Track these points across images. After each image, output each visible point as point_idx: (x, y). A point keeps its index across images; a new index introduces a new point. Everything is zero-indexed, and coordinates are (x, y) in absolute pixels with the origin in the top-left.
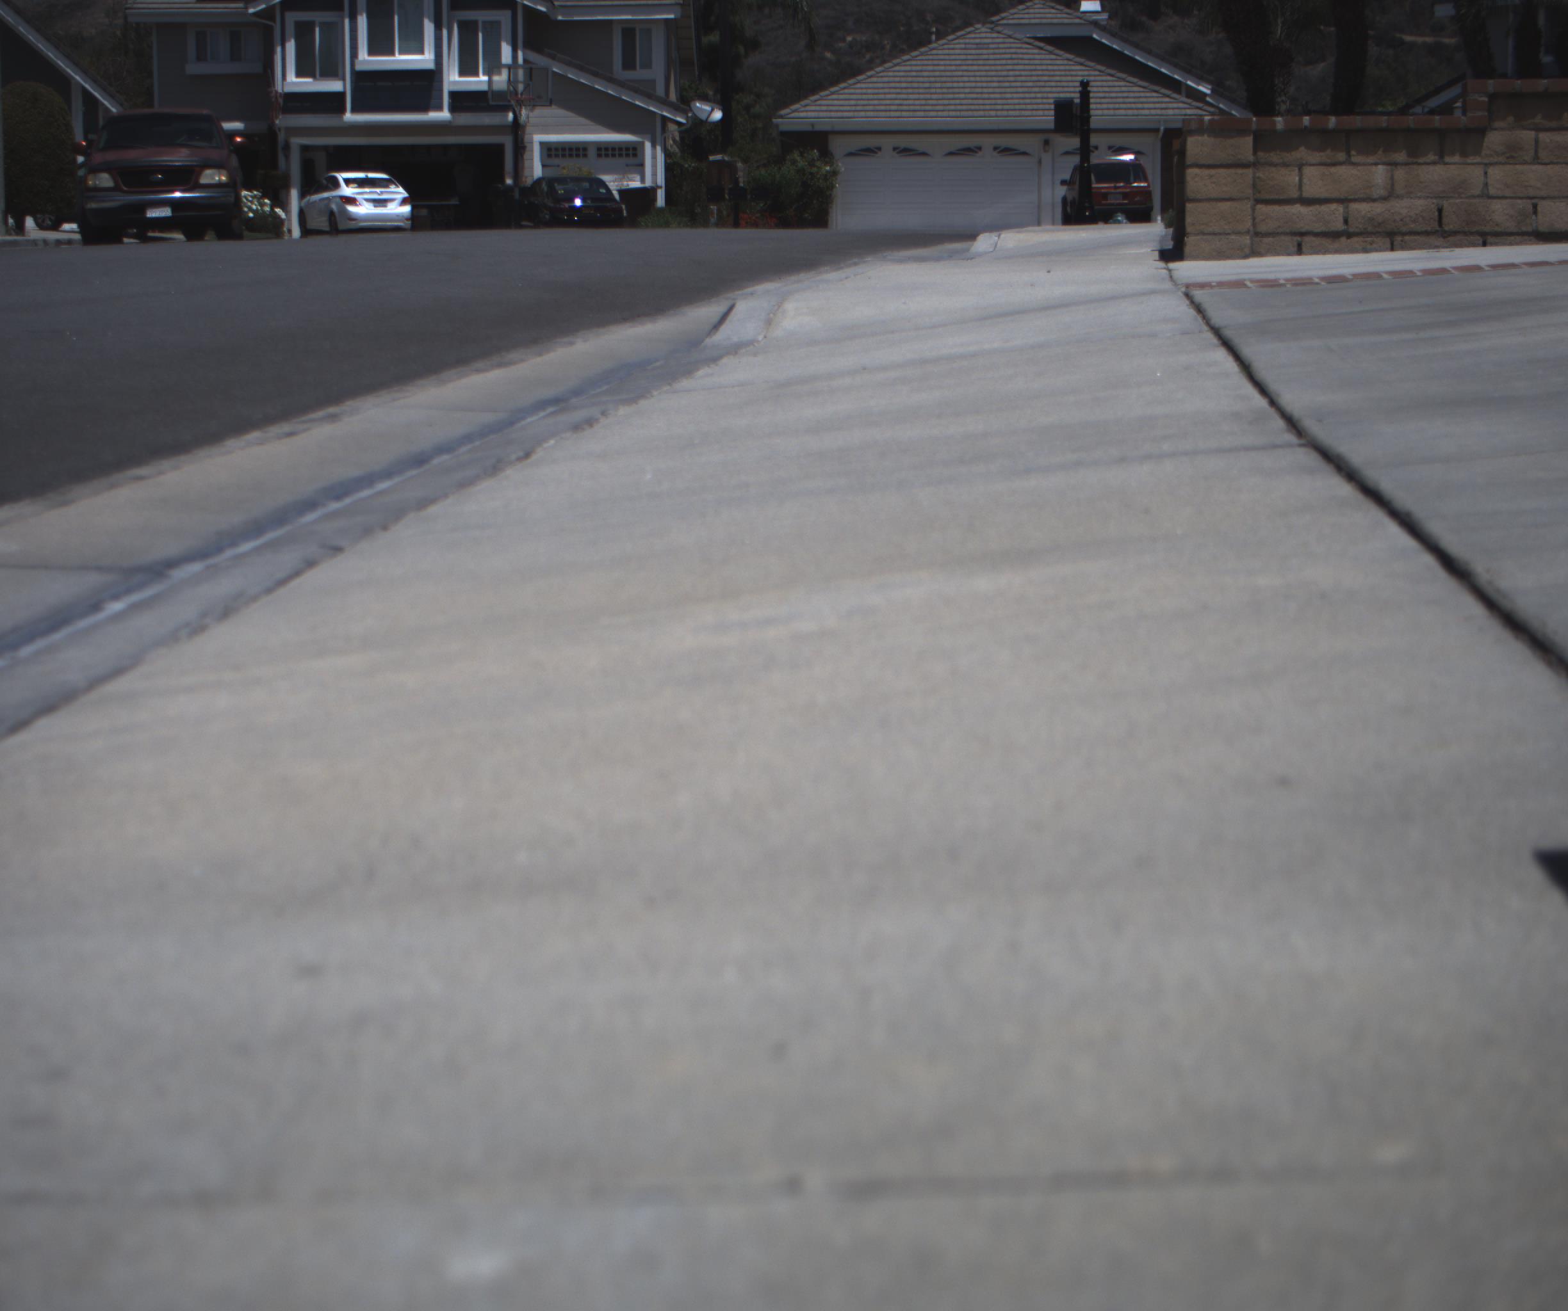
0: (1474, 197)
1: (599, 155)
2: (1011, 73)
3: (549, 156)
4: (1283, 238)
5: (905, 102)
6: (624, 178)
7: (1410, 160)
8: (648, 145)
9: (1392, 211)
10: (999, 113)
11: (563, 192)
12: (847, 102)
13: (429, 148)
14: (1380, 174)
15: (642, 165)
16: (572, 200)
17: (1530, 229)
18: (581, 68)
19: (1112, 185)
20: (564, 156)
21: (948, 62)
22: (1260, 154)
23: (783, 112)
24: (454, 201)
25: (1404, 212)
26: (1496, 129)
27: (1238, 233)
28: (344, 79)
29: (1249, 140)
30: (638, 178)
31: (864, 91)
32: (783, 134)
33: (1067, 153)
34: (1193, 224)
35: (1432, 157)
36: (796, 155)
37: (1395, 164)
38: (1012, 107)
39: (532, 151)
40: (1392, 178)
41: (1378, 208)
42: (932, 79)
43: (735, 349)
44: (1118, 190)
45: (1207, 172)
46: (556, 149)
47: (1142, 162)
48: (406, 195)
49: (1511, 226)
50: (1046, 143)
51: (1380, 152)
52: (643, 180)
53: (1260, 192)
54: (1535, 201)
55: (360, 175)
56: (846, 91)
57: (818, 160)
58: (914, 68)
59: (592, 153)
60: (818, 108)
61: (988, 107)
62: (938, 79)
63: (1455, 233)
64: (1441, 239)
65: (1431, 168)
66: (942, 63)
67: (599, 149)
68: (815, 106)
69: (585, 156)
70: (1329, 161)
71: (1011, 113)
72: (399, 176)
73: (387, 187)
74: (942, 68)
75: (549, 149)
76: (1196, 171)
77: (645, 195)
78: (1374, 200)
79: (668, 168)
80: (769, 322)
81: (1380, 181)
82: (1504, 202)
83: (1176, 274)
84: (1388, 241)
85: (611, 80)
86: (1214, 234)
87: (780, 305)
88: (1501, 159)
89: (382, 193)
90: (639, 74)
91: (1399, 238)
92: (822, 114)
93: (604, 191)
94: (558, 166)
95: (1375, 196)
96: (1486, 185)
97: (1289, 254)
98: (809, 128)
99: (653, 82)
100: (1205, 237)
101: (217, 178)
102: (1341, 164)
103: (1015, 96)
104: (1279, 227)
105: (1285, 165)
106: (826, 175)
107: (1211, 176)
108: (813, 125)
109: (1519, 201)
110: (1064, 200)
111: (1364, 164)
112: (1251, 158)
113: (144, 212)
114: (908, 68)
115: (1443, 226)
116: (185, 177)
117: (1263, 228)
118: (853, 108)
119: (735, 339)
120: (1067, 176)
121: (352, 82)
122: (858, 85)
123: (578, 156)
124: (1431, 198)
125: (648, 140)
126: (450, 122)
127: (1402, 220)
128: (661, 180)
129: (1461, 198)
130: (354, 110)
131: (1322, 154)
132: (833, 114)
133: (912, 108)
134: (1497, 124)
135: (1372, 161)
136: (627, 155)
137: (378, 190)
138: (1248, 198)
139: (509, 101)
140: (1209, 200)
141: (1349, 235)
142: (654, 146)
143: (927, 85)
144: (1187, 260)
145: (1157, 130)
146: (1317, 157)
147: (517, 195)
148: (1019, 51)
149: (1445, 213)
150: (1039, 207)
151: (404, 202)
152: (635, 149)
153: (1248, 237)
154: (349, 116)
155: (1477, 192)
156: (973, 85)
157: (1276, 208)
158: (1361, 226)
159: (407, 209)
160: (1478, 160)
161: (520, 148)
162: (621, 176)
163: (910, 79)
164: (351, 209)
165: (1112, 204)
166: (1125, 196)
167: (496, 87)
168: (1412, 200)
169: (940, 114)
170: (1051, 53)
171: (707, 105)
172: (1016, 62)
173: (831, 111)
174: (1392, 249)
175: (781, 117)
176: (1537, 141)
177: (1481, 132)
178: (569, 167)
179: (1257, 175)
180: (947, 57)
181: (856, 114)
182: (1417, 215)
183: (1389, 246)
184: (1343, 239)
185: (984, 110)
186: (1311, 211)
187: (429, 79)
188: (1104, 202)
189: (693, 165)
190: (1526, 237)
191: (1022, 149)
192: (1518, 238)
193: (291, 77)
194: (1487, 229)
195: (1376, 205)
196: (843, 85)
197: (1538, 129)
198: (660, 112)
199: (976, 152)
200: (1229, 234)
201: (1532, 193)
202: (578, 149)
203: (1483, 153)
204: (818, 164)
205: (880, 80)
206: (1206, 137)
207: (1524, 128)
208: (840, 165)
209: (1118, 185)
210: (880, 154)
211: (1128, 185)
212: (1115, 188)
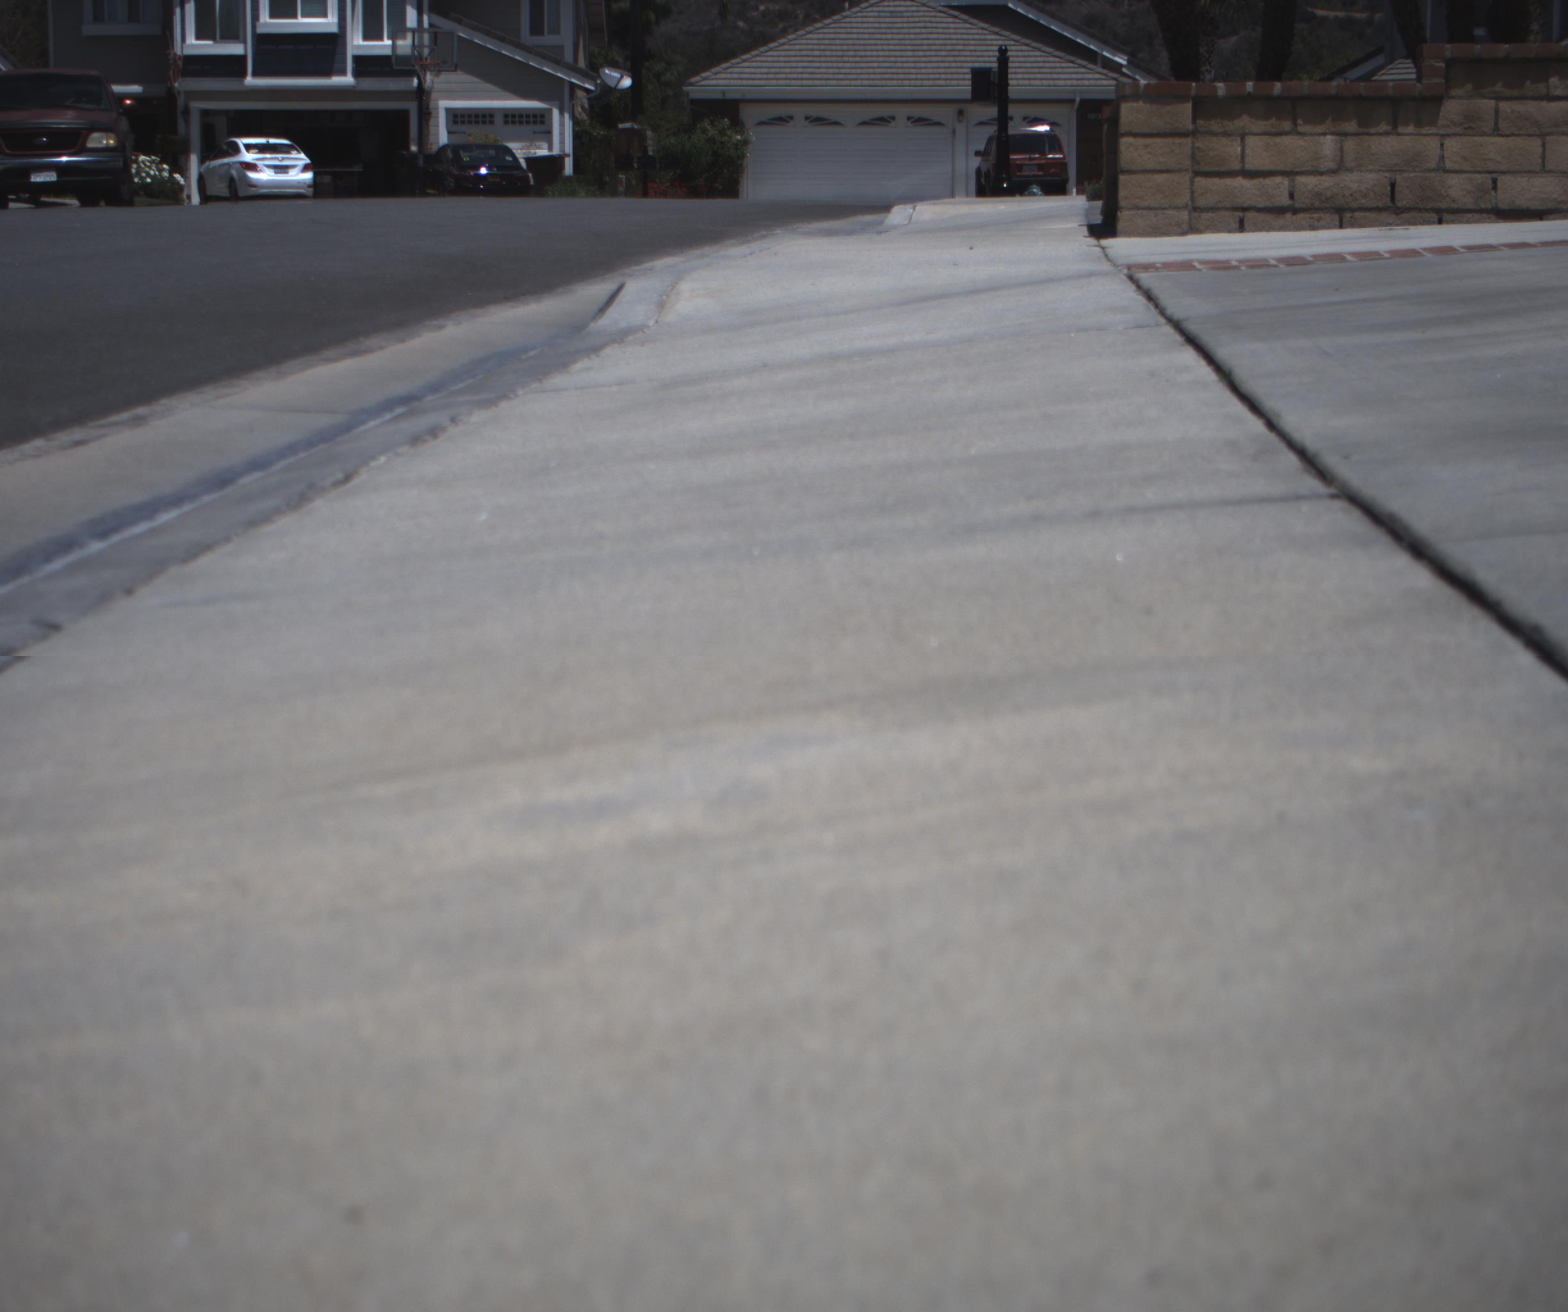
0: (1429, 171)
1: (506, 122)
2: (925, 42)
3: (455, 122)
4: (1223, 213)
5: (817, 71)
6: (531, 146)
7: (1361, 130)
8: (556, 113)
9: (1341, 185)
10: (913, 82)
11: (468, 159)
12: (758, 70)
13: (333, 113)
14: (1328, 144)
15: (550, 133)
16: (478, 168)
17: (1490, 207)
18: (488, 33)
19: (1028, 156)
20: (470, 122)
21: (861, 30)
22: (1200, 122)
23: (693, 80)
24: (357, 168)
25: (1355, 186)
26: (1453, 97)
27: (1176, 208)
28: (245, 42)
29: (1189, 106)
30: (545, 145)
31: (776, 59)
32: (694, 102)
33: (982, 123)
34: (1127, 198)
35: (1384, 127)
36: (706, 124)
37: (1345, 135)
38: (926, 76)
39: (437, 117)
40: (1341, 150)
41: (1326, 182)
42: (845, 48)
43: (621, 337)
44: (1033, 162)
45: (1141, 141)
46: (463, 116)
47: (1057, 134)
48: (308, 161)
49: (1469, 202)
50: (961, 113)
51: (1329, 121)
52: (550, 148)
53: (1198, 164)
54: (1494, 175)
55: (261, 141)
56: (758, 59)
57: (728, 129)
58: (827, 36)
59: (499, 120)
60: (729, 76)
61: (901, 76)
62: (851, 48)
63: (1409, 209)
64: (1394, 216)
65: (1384, 139)
66: (855, 30)
67: (506, 116)
68: (727, 73)
69: (492, 122)
70: (1274, 130)
71: (925, 82)
72: (301, 143)
73: (288, 152)
74: (855, 36)
75: (455, 116)
76: (1130, 140)
77: (555, 162)
78: (1321, 174)
79: (576, 136)
80: (661, 305)
81: (1328, 152)
82: (1464, 176)
83: (1110, 252)
84: (1336, 217)
85: (519, 46)
86: (1149, 208)
87: (674, 286)
88: (1459, 130)
89: (283, 159)
90: (548, 39)
91: (1348, 215)
92: (732, 82)
93: (511, 159)
94: (464, 133)
95: (1323, 168)
96: (1442, 158)
97: (1230, 231)
98: (720, 96)
99: (562, 47)
100: (1140, 212)
101: (105, 142)
102: (1286, 134)
103: (929, 65)
104: (1220, 201)
105: (1226, 134)
106: (737, 145)
107: (1147, 146)
108: (723, 93)
109: (1478, 176)
110: (978, 171)
111: (1311, 135)
112: (1190, 127)
113: (29, 177)
114: (821, 36)
115: (1396, 202)
116: (72, 140)
117: (1201, 202)
118: (765, 76)
119: (623, 324)
120: (981, 148)
121: (253, 45)
122: (770, 53)
123: (484, 122)
124: (1384, 171)
125: (556, 108)
126: (354, 87)
127: (1351, 195)
128: (569, 148)
129: (1415, 172)
130: (255, 74)
131: (1266, 123)
132: (744, 82)
133: (825, 76)
134: (1454, 92)
135: (1320, 131)
136: (535, 123)
137: (280, 156)
138: (1186, 170)
139: (413, 66)
140: (1145, 171)
141: (1295, 211)
142: (562, 113)
143: (840, 53)
144: (1120, 236)
145: (1072, 101)
146: (1260, 125)
147: (421, 162)
148: (933, 19)
149: (1397, 189)
150: (953, 178)
151: (306, 168)
152: (542, 116)
153: (1186, 213)
154: (250, 80)
155: (1432, 164)
156: (887, 53)
157: (1217, 181)
158: (1307, 201)
159: (308, 176)
160: (1434, 130)
161: (426, 115)
162: (528, 144)
163: (823, 47)
164: (252, 175)
165: (1028, 176)
166: (1040, 167)
167: (400, 52)
168: (1363, 174)
169: (853, 82)
170: (966, 22)
171: (616, 72)
172: (930, 30)
173: (741, 79)
174: (1341, 226)
175: (692, 84)
176: (1497, 111)
177: (1437, 100)
178: (475, 134)
179: (1197, 145)
180: (860, 25)
181: (768, 82)
182: (1368, 190)
183: (1337, 223)
184: (1289, 215)
185: (897, 79)
186: (1254, 185)
187: (332, 43)
188: (1020, 174)
189: (602, 133)
190: (1485, 215)
191: (936, 120)
192: (1476, 216)
193: (191, 40)
194: (1443, 205)
195: (1324, 178)
196: (754, 53)
197: (1499, 98)
198: (567, 78)
199: (889, 122)
200: (1165, 209)
201: (1491, 167)
202: (484, 116)
203: (1440, 123)
204: (729, 133)
205: (792, 47)
206: (1141, 103)
207: (1483, 97)
208: (751, 134)
209: (1032, 156)
210: (792, 123)
211: (1043, 157)
212: (1031, 159)
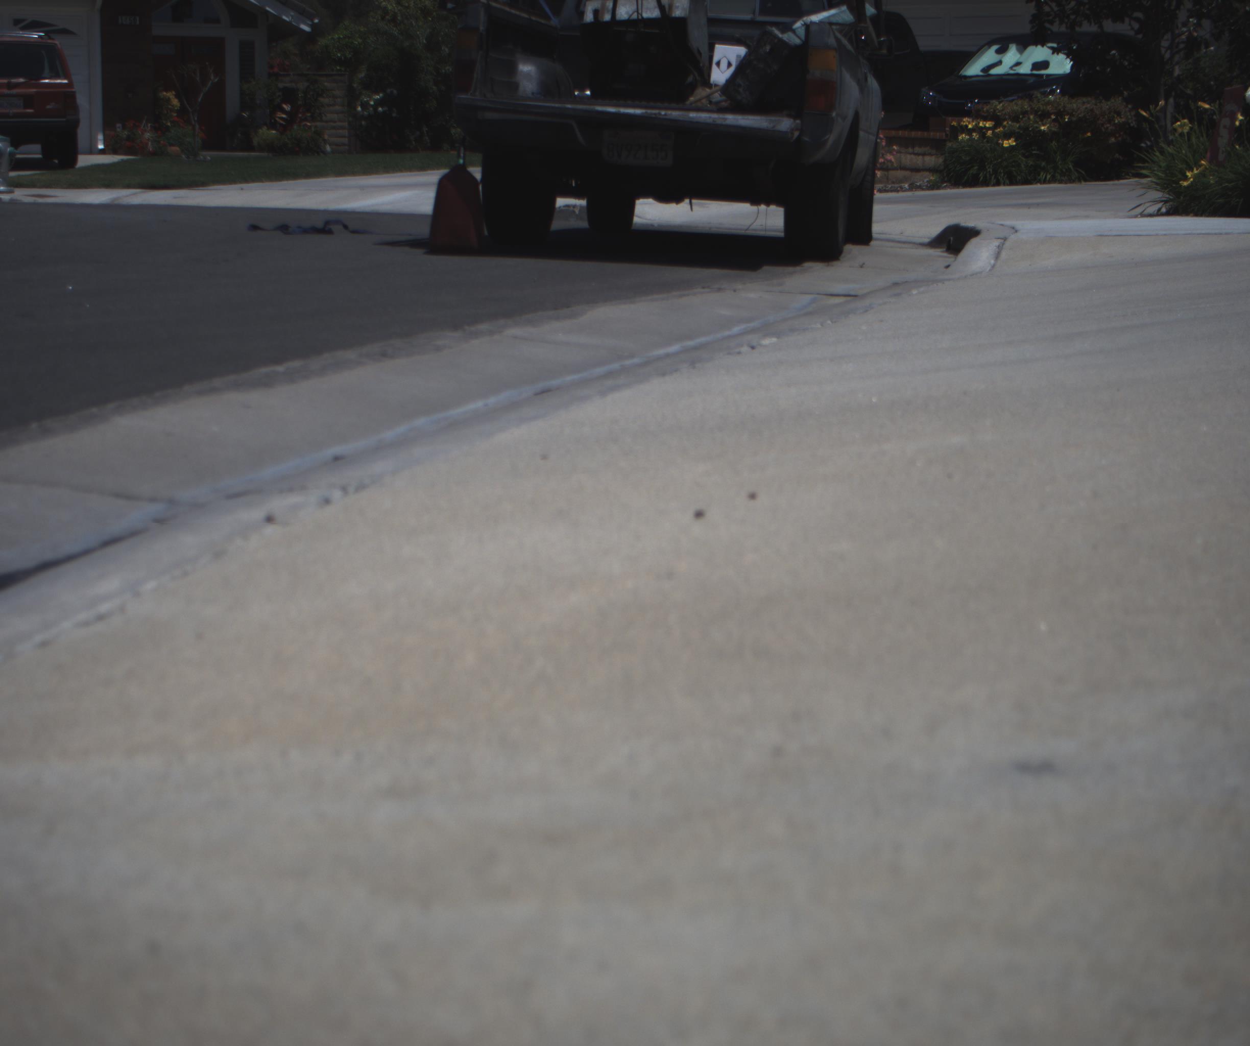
44: (15, 91)
47: (57, 42)
166: (28, 101)
209: (14, 81)
211: (33, 82)
212: (10, 86)
